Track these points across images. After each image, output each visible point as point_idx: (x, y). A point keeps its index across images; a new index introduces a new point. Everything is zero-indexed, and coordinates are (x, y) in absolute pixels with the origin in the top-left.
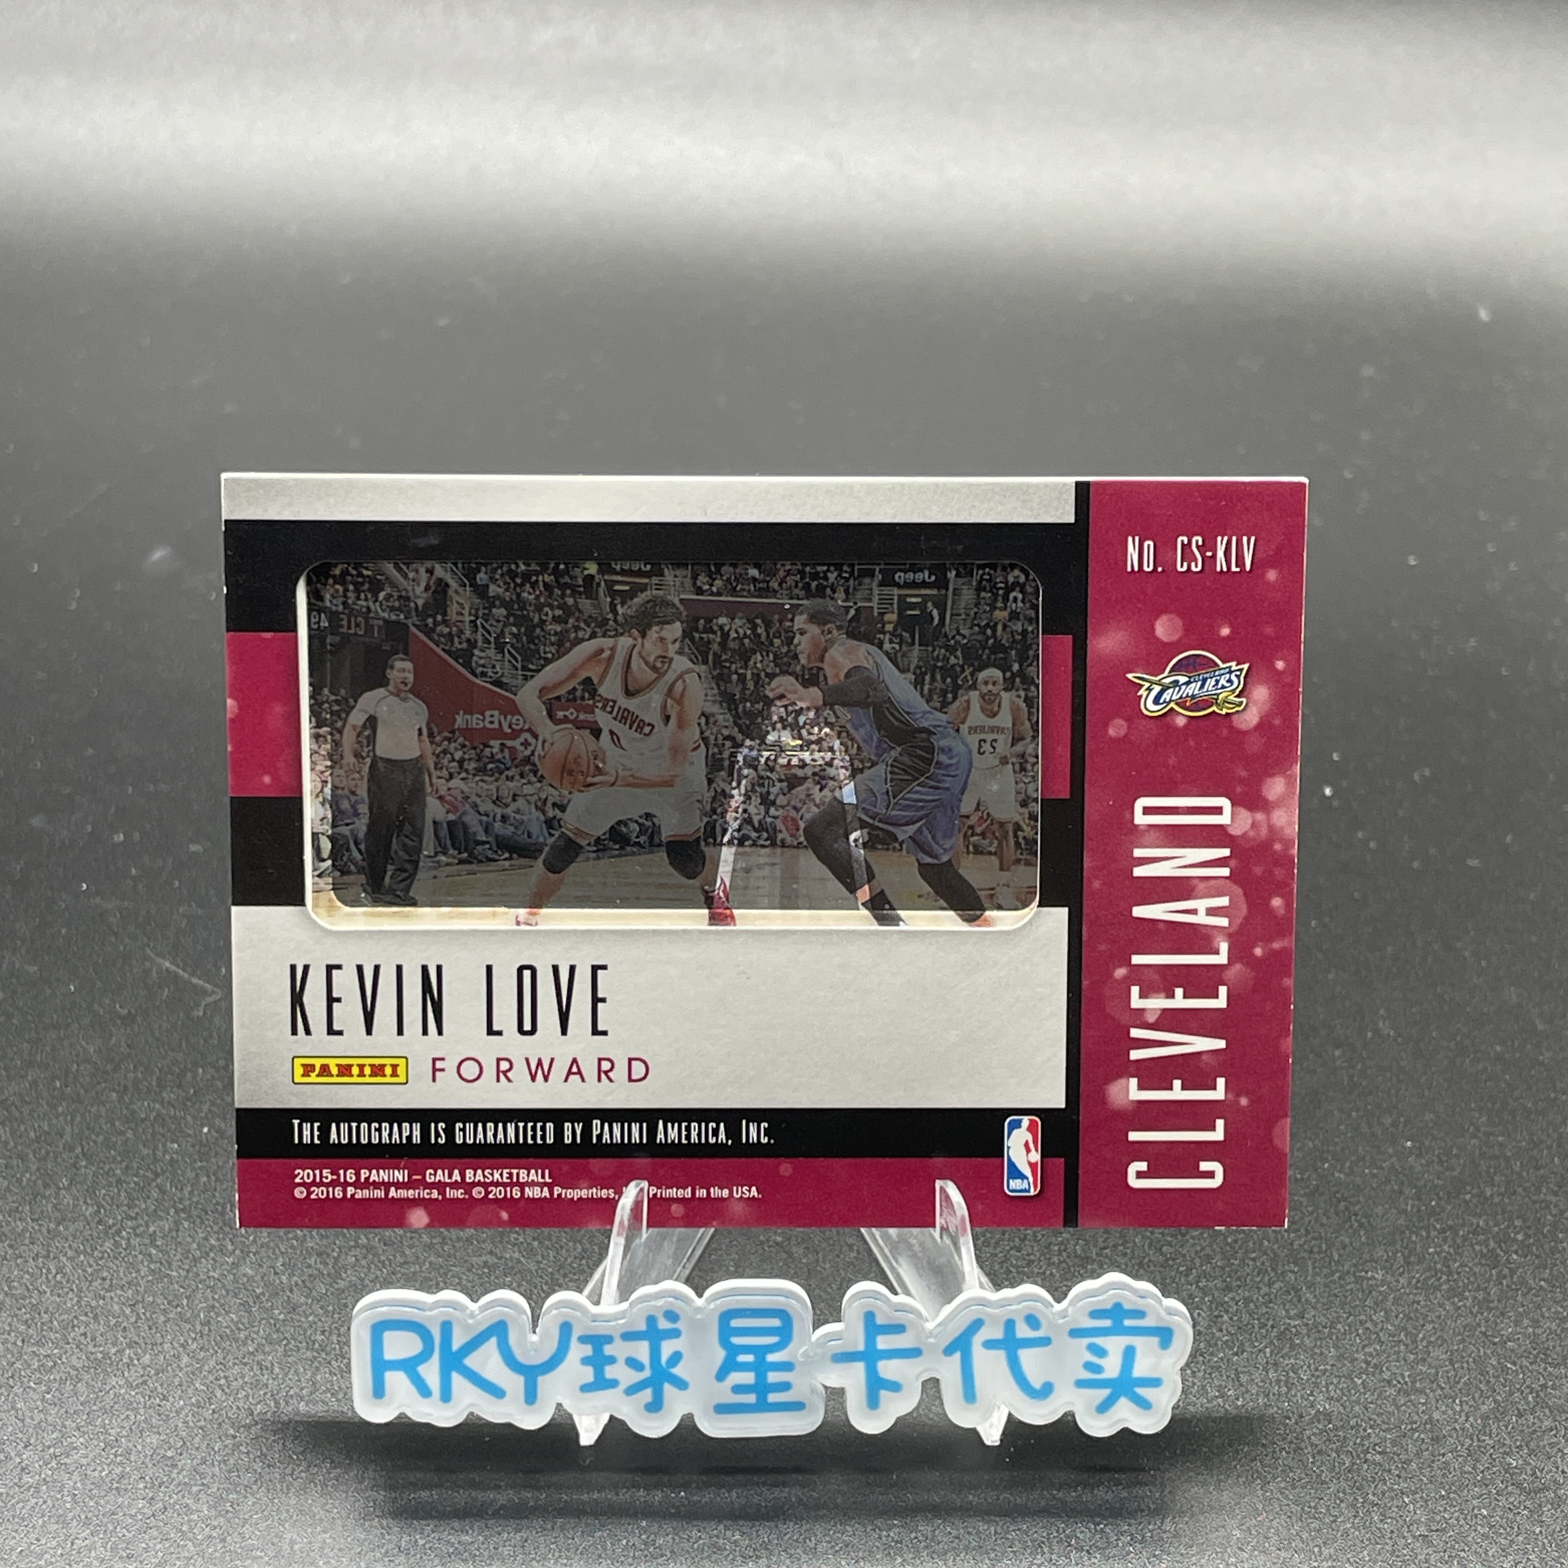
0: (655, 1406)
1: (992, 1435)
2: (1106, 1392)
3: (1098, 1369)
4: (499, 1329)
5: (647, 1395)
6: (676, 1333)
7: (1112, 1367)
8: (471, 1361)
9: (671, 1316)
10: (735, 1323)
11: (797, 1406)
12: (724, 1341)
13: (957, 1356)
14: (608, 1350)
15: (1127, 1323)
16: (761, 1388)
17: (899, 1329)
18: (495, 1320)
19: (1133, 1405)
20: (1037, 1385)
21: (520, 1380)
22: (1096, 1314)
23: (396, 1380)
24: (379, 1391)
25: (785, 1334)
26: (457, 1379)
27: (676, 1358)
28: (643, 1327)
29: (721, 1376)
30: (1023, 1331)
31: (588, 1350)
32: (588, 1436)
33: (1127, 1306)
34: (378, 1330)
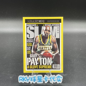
0: (34, 82)
1: (52, 83)
2: (58, 81)
4: (26, 77)
5: (34, 81)
7: (59, 79)
8: (25, 79)
9: (35, 77)
11: (42, 82)
12: (38, 78)
13: (50, 79)
14: (32, 79)
16: (40, 81)
17: (47, 77)
19: (60, 82)
20: (55, 80)
21: (27, 80)
22: (58, 77)
23: (21, 80)
24: (20, 81)
25: (41, 78)
26: (24, 80)
27: (35, 79)
29: (38, 80)
30: (54, 78)
32: (31, 83)
34: (20, 78)
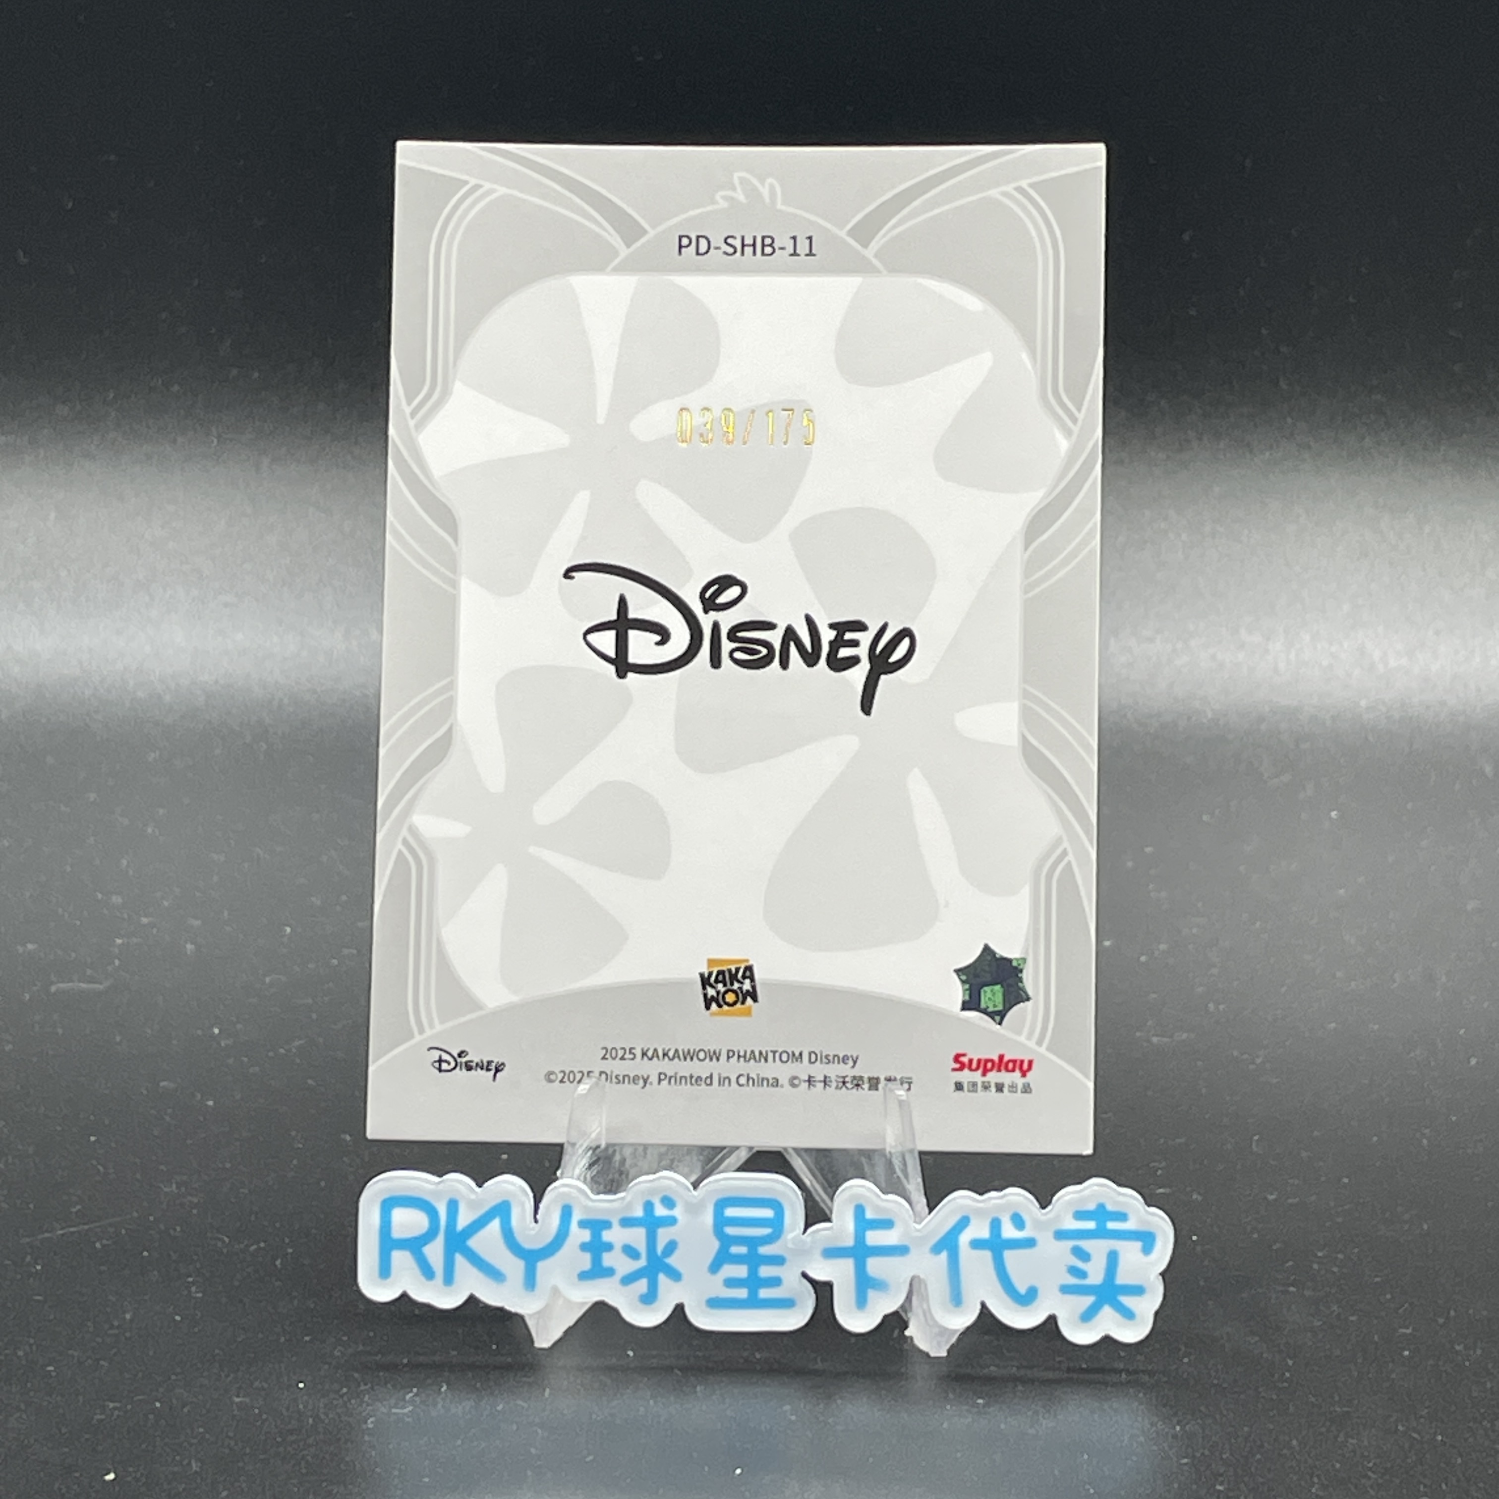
0: (649, 1298)
2: (1089, 1300)
3: (1083, 1274)
4: (502, 1210)
5: (642, 1285)
6: (671, 1221)
7: (1096, 1274)
8: (475, 1242)
9: (668, 1202)
10: (730, 1212)
11: (787, 1303)
12: (718, 1231)
13: (944, 1255)
14: (607, 1236)
15: (1111, 1225)
16: (754, 1282)
17: (887, 1224)
18: (499, 1201)
19: (1117, 1316)
20: (1022, 1290)
21: (520, 1264)
22: (1080, 1215)
23: (401, 1259)
24: (385, 1271)
25: (778, 1223)
26: (460, 1260)
27: (672, 1247)
28: (639, 1213)
29: (715, 1267)
30: (1009, 1232)
31: (586, 1236)
33: (1110, 1207)
34: (388, 1204)
